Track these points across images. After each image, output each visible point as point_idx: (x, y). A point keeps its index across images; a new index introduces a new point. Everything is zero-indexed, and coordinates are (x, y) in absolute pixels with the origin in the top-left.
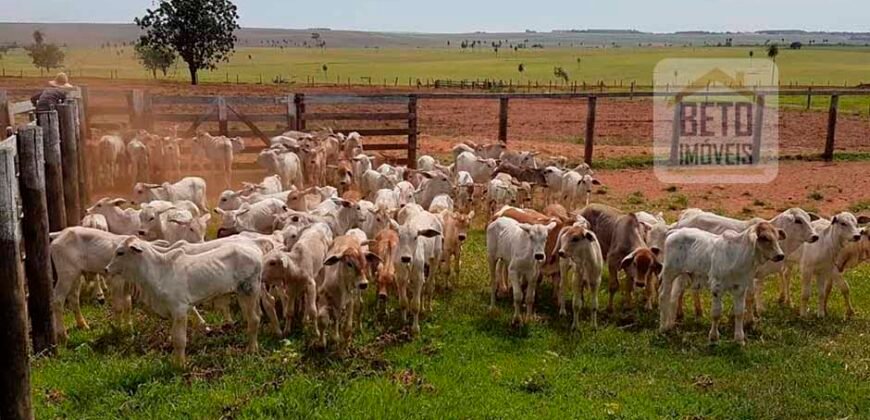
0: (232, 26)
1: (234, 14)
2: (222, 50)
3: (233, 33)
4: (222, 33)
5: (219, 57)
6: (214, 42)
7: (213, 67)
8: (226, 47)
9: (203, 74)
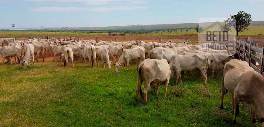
0: (249, 20)
1: (250, 17)
2: (246, 27)
3: (249, 23)
4: (246, 22)
5: (245, 29)
6: (244, 25)
7: (243, 31)
8: (247, 26)
9: (240, 33)
